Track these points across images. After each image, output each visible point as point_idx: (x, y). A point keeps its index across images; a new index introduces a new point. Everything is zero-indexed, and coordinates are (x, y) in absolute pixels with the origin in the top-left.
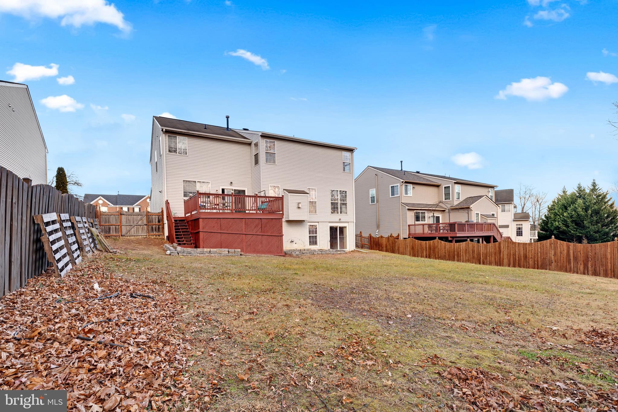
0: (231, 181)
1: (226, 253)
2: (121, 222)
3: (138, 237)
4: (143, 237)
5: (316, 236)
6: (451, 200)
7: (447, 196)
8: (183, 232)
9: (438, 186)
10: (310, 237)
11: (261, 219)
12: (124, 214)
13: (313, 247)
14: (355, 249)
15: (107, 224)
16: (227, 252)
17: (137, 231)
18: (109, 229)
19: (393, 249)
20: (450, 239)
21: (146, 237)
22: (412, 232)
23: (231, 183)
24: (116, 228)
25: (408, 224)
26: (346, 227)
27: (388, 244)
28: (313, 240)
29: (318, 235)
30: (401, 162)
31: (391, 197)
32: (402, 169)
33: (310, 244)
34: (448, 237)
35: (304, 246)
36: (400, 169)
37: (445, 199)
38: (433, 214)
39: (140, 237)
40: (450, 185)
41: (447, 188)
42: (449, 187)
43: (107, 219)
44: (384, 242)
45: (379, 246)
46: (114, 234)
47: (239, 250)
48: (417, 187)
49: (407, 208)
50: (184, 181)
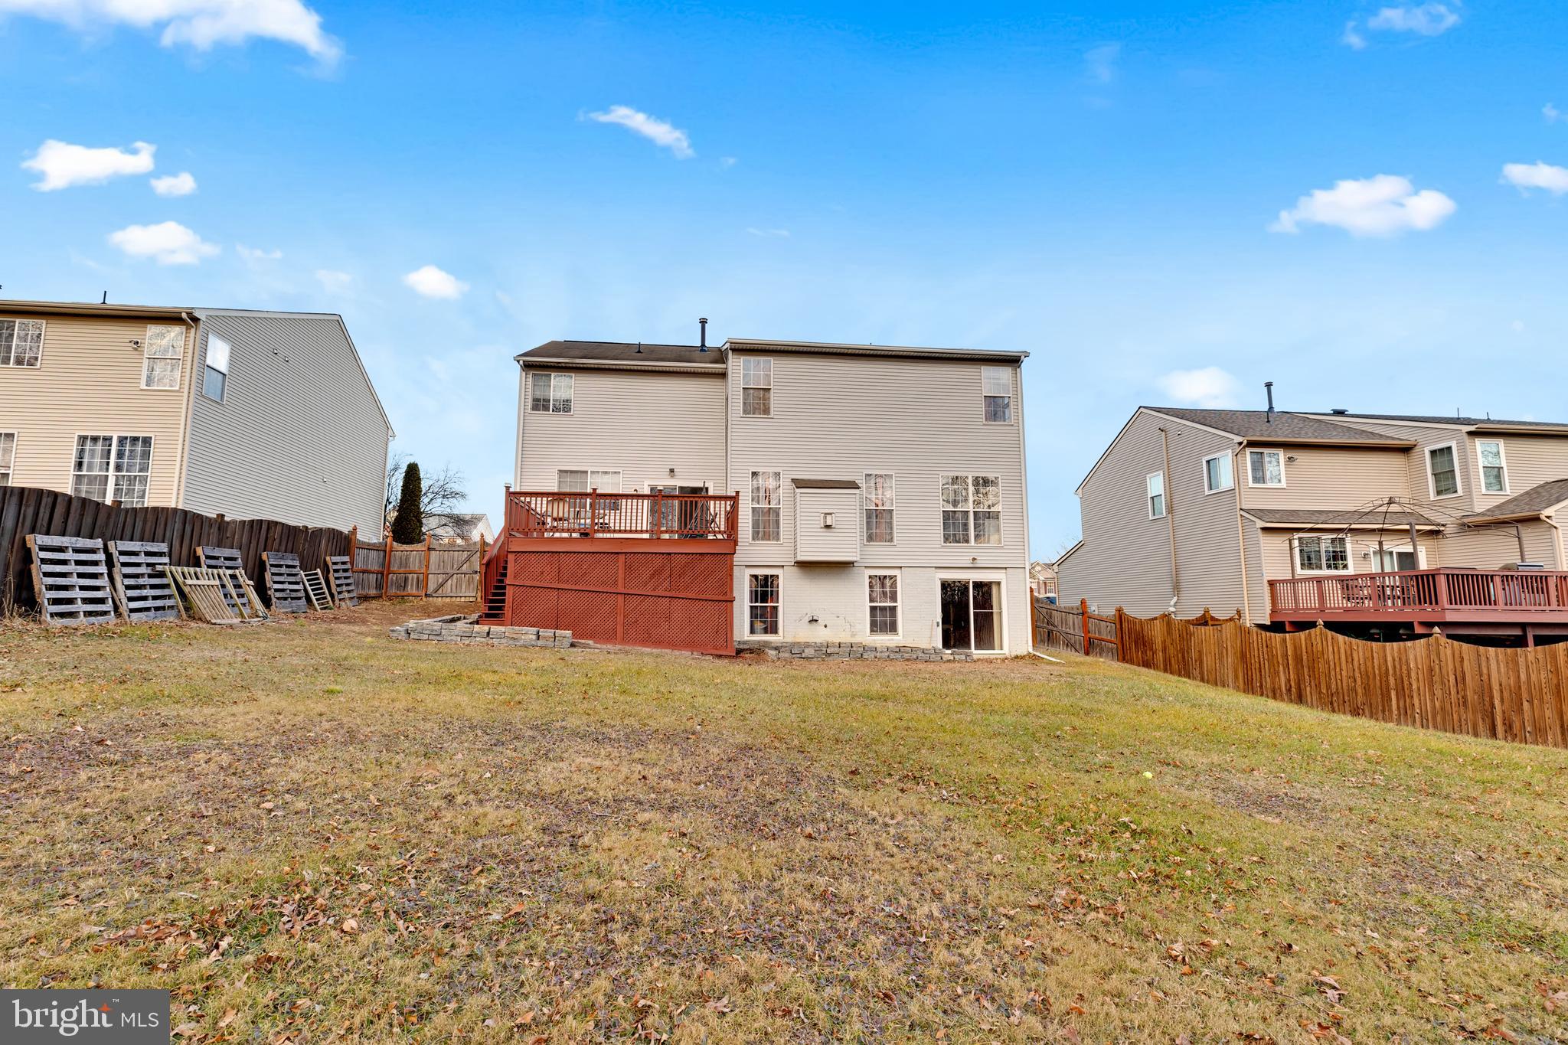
0: (672, 467)
1: (531, 640)
2: (427, 567)
3: (458, 599)
4: (467, 599)
5: (895, 608)
6: (1460, 492)
7: (1445, 480)
9: (1405, 450)
10: (873, 609)
11: (670, 554)
12: (434, 550)
13: (883, 640)
14: (1031, 650)
15: (402, 570)
16: (534, 637)
17: (458, 585)
18: (406, 579)
21: (474, 599)
22: (1286, 602)
23: (672, 471)
24: (418, 578)
25: (1266, 578)
26: (999, 584)
27: (1169, 642)
28: (883, 619)
29: (899, 604)
30: (1269, 385)
31: (1207, 492)
32: (1271, 408)
33: (872, 631)
35: (853, 635)
36: (1266, 408)
37: (1439, 493)
38: (1380, 543)
39: (463, 599)
40: (1454, 445)
41: (1442, 454)
42: (1449, 449)
43: (404, 558)
44: (1158, 633)
45: (1144, 645)
46: (414, 592)
47: (568, 633)
48: (1303, 458)
49: (1261, 524)
50: (560, 471)
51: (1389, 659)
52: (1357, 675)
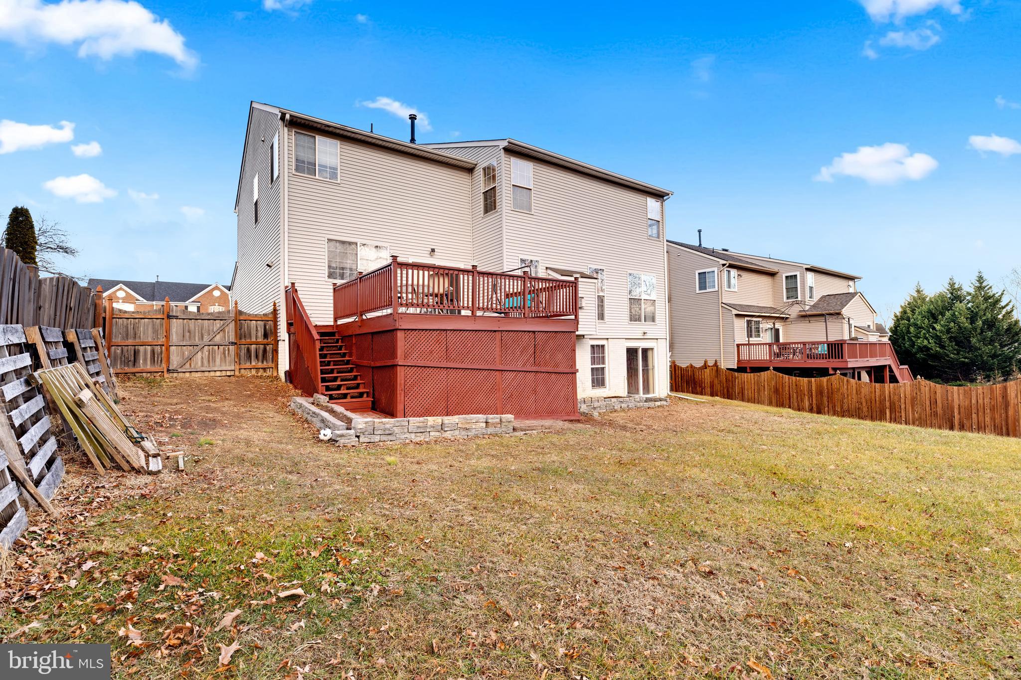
0: (433, 247)
1: (482, 428)
2: (167, 337)
3: (212, 374)
4: (224, 373)
5: (603, 369)
6: (799, 299)
7: (792, 291)
8: (336, 363)
9: (772, 274)
10: (592, 369)
11: (534, 332)
12: (177, 317)
13: (599, 393)
14: (670, 394)
15: (130, 341)
16: (484, 425)
17: (211, 358)
18: (136, 353)
19: (728, 391)
20: (831, 372)
21: (232, 373)
22: (745, 357)
23: (433, 250)
24: (153, 352)
25: (737, 342)
26: (652, 349)
28: (598, 377)
29: (606, 366)
30: (700, 231)
31: (698, 291)
32: (700, 244)
33: (593, 386)
34: (828, 368)
35: (584, 391)
36: (698, 244)
37: (788, 298)
38: (774, 324)
39: (218, 374)
40: (798, 274)
41: (792, 278)
42: (796, 276)
43: (130, 328)
45: (695, 384)
46: (149, 367)
47: (510, 417)
49: (735, 312)
50: (329, 240)
51: (887, 392)
52: (863, 400)
